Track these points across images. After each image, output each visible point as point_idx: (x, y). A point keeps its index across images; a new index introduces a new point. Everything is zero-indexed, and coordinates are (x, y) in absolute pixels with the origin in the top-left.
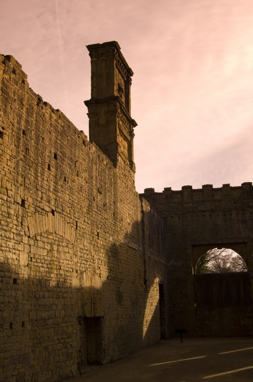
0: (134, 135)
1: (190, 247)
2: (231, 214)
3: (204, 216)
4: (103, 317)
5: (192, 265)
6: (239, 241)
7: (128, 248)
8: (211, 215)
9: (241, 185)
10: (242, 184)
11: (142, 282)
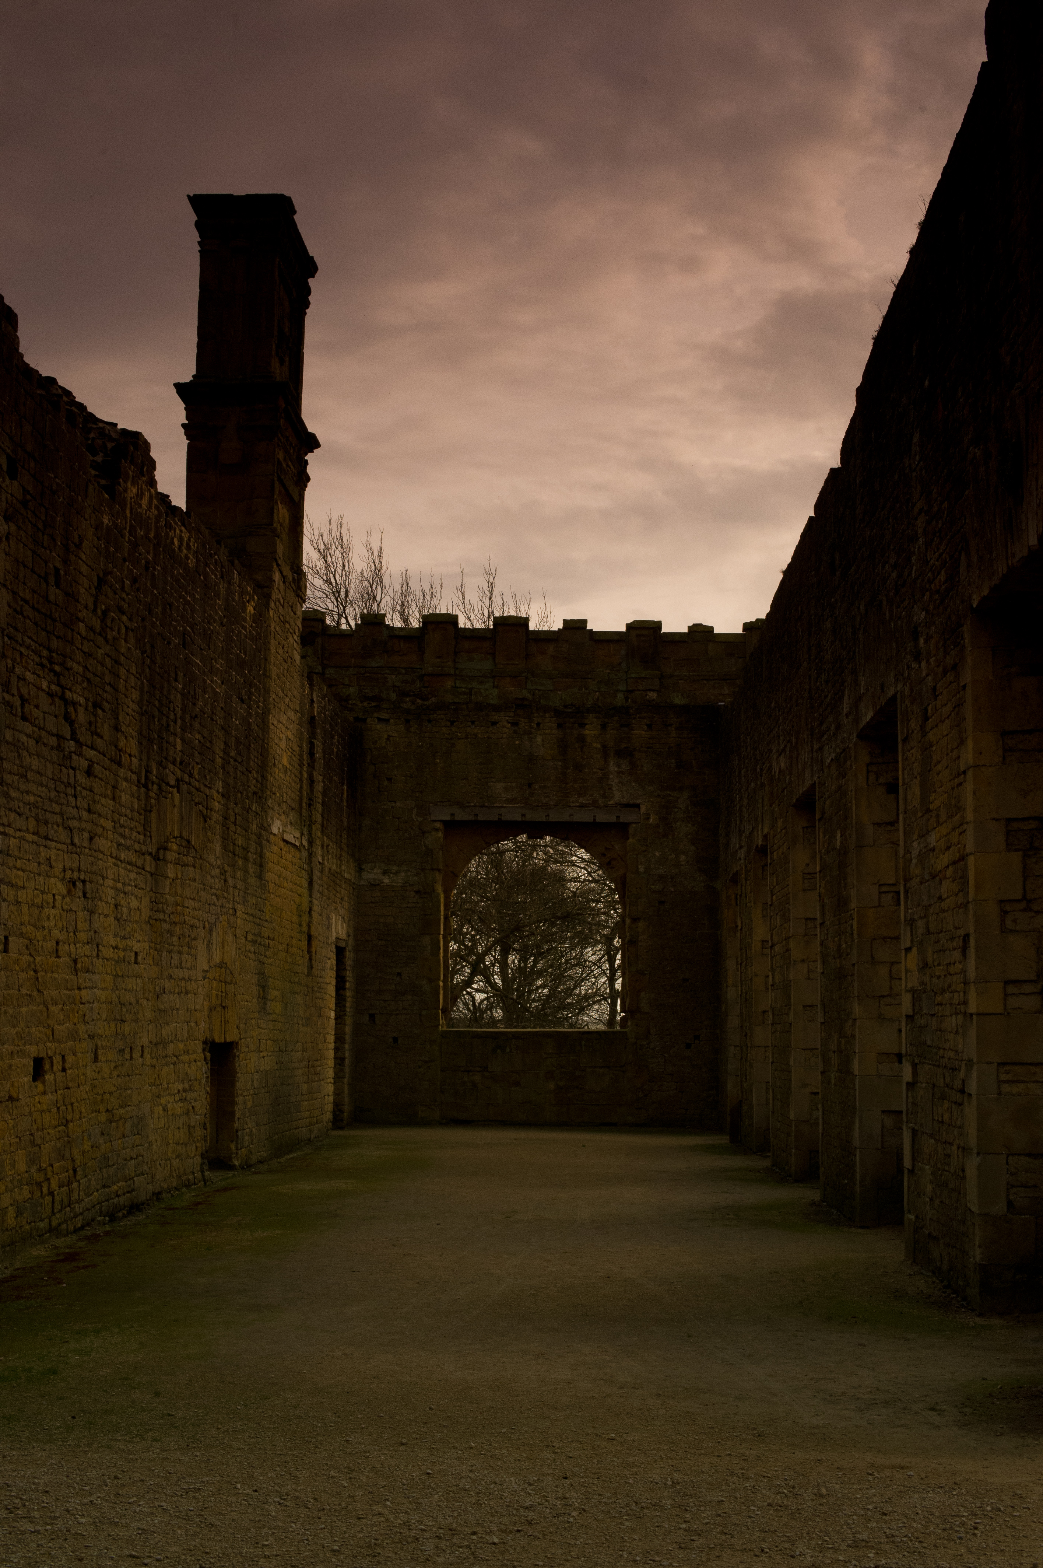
0: (308, 479)
1: (438, 825)
2: (582, 725)
3: (494, 723)
4: (237, 1043)
5: (439, 888)
6: (602, 817)
7: (282, 844)
8: (515, 724)
9: (624, 629)
10: (629, 626)
11: (304, 944)
